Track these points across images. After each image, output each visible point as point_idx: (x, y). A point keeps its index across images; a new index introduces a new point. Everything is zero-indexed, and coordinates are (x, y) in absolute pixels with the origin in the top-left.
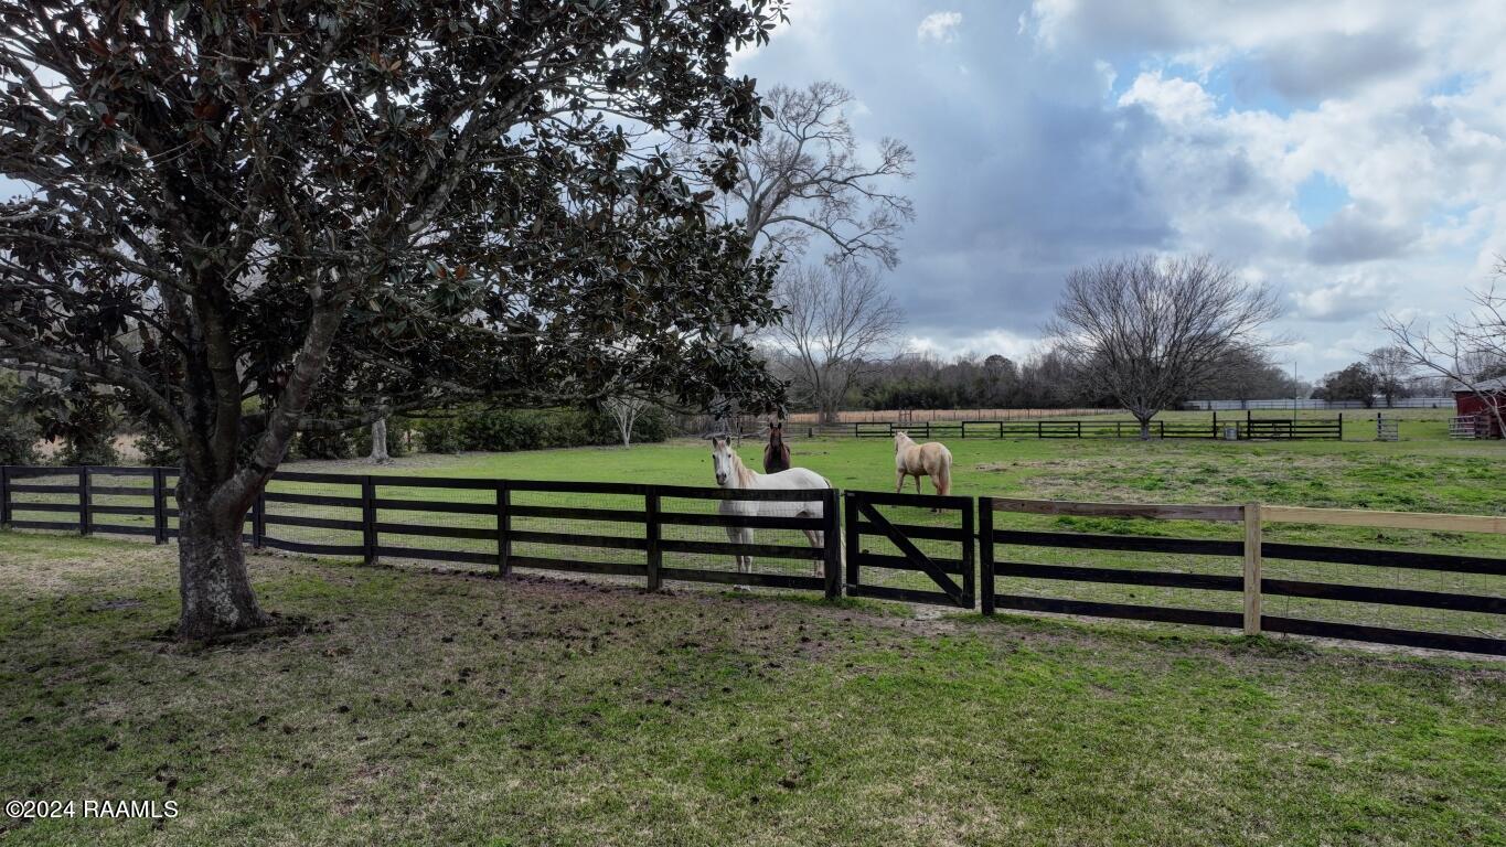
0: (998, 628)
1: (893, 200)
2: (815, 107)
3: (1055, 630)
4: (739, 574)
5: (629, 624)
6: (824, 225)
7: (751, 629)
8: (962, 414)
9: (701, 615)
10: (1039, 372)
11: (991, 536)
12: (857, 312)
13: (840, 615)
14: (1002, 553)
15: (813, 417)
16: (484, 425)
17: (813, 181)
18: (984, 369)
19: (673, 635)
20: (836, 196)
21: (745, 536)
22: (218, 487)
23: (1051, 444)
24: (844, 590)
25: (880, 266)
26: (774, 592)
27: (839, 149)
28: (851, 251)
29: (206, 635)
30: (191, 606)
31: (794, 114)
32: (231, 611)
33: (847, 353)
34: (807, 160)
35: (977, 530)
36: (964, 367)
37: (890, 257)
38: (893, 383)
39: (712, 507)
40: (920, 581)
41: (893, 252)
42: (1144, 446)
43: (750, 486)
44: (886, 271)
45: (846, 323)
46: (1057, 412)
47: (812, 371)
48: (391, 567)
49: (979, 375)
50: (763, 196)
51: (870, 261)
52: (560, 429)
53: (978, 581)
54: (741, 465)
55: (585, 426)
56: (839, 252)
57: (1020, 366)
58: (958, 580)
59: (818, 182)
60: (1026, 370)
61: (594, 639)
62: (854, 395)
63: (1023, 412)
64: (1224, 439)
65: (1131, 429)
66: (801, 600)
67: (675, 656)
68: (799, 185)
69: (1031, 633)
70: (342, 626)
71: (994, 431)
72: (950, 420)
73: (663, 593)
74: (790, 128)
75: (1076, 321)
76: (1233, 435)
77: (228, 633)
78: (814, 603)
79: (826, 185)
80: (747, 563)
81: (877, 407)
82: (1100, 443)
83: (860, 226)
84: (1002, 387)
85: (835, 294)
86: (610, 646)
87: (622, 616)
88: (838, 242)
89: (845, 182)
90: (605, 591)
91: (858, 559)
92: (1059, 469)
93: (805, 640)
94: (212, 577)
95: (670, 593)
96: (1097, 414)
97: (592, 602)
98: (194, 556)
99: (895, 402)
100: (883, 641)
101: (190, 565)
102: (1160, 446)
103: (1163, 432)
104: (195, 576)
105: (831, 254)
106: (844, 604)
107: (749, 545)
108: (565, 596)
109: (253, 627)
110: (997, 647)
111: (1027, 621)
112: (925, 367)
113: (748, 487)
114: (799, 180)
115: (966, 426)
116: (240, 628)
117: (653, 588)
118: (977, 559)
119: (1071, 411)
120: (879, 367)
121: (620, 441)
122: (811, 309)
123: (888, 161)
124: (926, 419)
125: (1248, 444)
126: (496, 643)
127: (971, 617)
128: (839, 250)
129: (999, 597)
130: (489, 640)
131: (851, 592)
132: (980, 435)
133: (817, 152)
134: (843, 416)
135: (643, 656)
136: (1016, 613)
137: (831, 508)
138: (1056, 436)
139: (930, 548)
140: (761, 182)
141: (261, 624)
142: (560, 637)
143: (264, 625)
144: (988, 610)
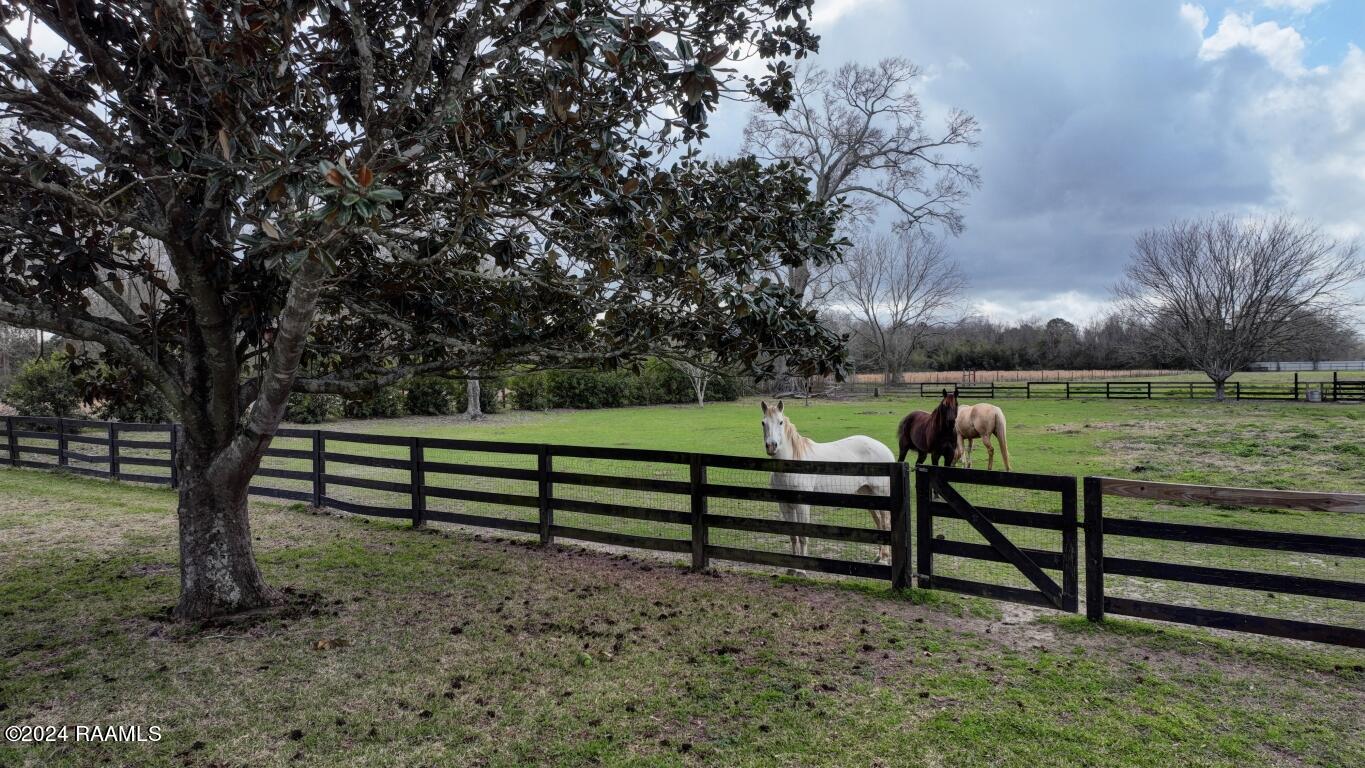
0: (1108, 640)
1: (960, 169)
2: (885, 82)
3: (1186, 648)
4: (793, 556)
5: (663, 617)
6: (890, 194)
7: (803, 629)
8: (1023, 374)
9: (746, 607)
10: (1099, 335)
11: (1099, 528)
12: (922, 277)
13: (910, 613)
14: (1114, 547)
15: (879, 378)
16: (570, 384)
17: (880, 153)
18: (1046, 331)
19: (712, 633)
20: (903, 167)
21: (800, 514)
22: (217, 455)
23: (1121, 405)
24: (914, 583)
25: (946, 232)
26: (834, 577)
27: (907, 121)
28: (917, 219)
29: (203, 615)
30: (189, 584)
31: (864, 89)
32: (232, 589)
33: (912, 316)
34: (876, 133)
35: (1081, 517)
36: (1026, 331)
37: (956, 224)
38: (959, 346)
39: (762, 479)
40: (1010, 576)
41: (958, 219)
42: (1221, 407)
43: (806, 456)
44: (951, 237)
45: (911, 288)
46: (1121, 373)
47: (879, 335)
48: (437, 532)
49: (1040, 338)
50: (831, 169)
51: (937, 229)
52: (639, 389)
53: (1082, 577)
54: (795, 433)
55: (662, 386)
56: (905, 220)
57: (1081, 330)
58: (1056, 576)
59: (885, 153)
60: (1087, 332)
61: (620, 636)
62: (918, 357)
63: (1085, 373)
64: (1307, 401)
65: (1204, 390)
66: (864, 590)
67: (709, 668)
68: (867, 157)
69: (1155, 649)
70: (353, 607)
71: (1059, 392)
72: (1012, 380)
73: (708, 573)
74: (859, 103)
75: (1147, 282)
76: (1317, 397)
77: (228, 613)
78: (879, 596)
79: (893, 156)
80: (802, 543)
81: (941, 368)
82: (1173, 403)
83: (927, 194)
84: (1063, 348)
85: (901, 260)
86: (635, 648)
87: (657, 604)
88: (904, 210)
89: (911, 153)
90: (646, 569)
91: (933, 545)
92: (1135, 432)
93: (867, 648)
94: (212, 552)
95: (716, 575)
96: (1161, 375)
97: (627, 584)
98: (192, 529)
99: (958, 364)
100: (965, 655)
101: (188, 539)
102: (1238, 407)
103: (1238, 392)
104: (193, 551)
105: (898, 222)
106: (915, 598)
107: (804, 525)
108: (600, 574)
109: (257, 607)
110: (1114, 672)
111: (1148, 632)
112: (988, 330)
113: (804, 458)
114: (867, 152)
115: (1031, 386)
116: (241, 608)
117: (698, 567)
118: (1082, 551)
119: (1134, 372)
120: (942, 331)
121: (695, 400)
122: (877, 276)
123: (954, 131)
124: (990, 380)
125: (1335, 406)
126: (509, 638)
127: (1073, 622)
128: (905, 218)
129: (1109, 600)
130: (501, 632)
131: (923, 584)
132: (1045, 396)
133: (885, 124)
134: (909, 377)
135: (671, 666)
136: (1131, 620)
137: (899, 484)
138: (1124, 396)
139: (1022, 537)
140: (831, 155)
141: (265, 604)
142: (581, 631)
143: (269, 605)
144: (1095, 615)
